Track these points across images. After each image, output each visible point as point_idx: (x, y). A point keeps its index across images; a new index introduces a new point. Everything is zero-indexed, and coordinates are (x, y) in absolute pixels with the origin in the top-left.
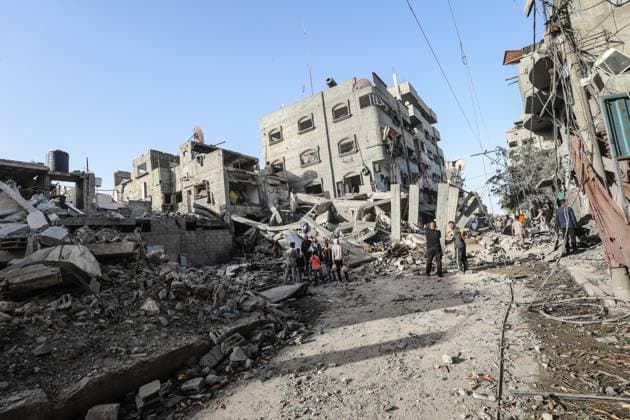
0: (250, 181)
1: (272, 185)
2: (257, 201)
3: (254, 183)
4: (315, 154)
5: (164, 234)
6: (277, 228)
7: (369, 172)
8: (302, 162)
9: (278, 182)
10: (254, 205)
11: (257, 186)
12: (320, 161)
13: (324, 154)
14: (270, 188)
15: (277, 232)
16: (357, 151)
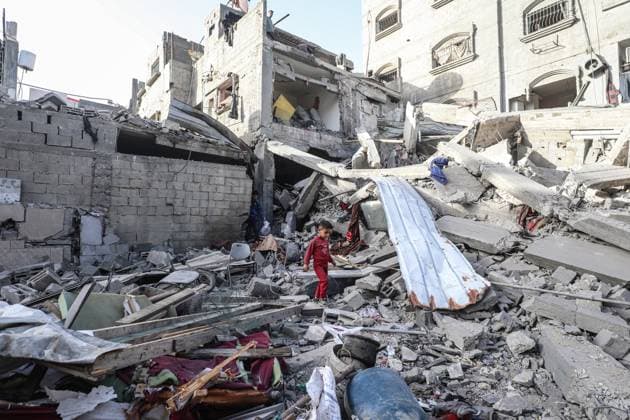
0: (324, 82)
1: (371, 100)
2: (335, 126)
3: (333, 88)
4: (467, 44)
5: (32, 150)
6: (364, 174)
7: (605, 68)
8: (436, 63)
9: (383, 98)
10: (329, 132)
11: (338, 95)
12: (475, 57)
13: (486, 43)
14: (367, 106)
15: (360, 182)
16: (576, 21)
